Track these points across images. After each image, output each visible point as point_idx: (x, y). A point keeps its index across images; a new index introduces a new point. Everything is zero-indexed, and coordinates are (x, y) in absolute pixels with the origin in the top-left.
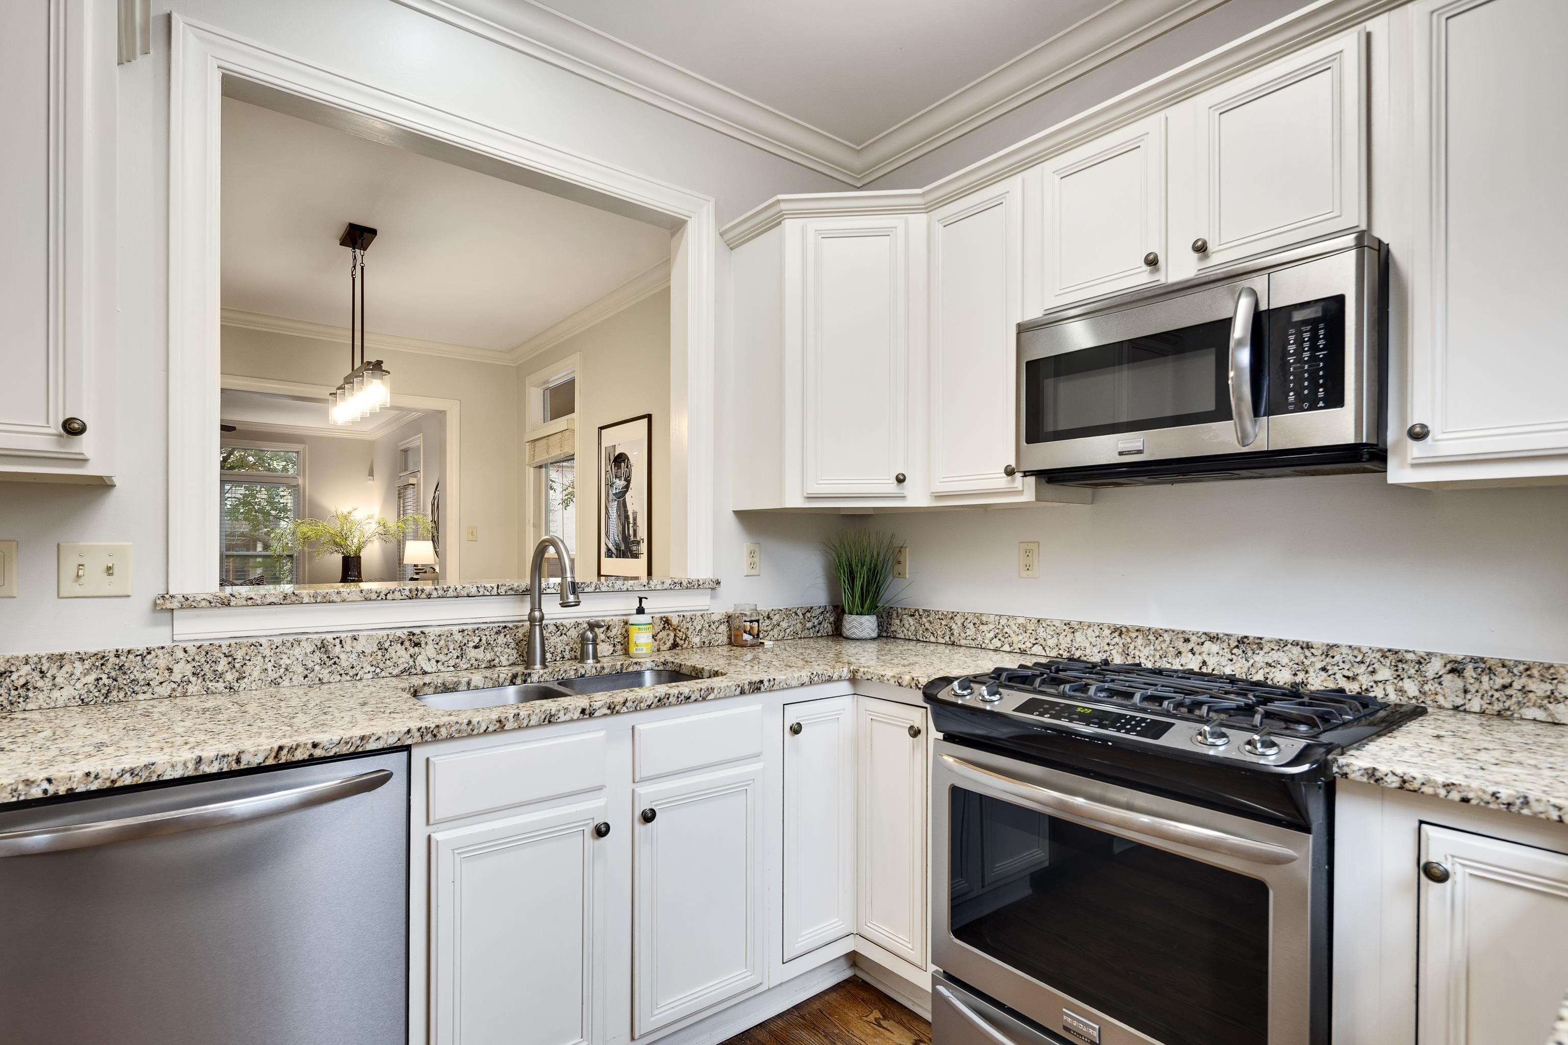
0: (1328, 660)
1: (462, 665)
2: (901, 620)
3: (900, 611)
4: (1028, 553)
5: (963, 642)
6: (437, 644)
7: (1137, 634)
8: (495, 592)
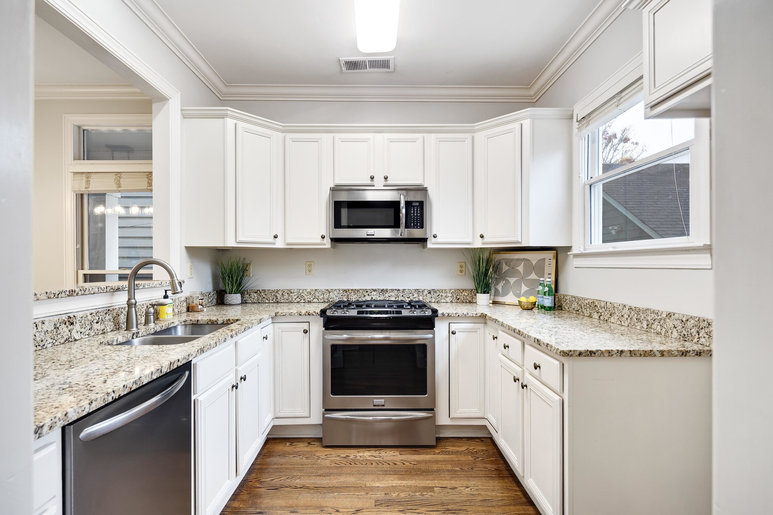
0: (404, 293)
1: (91, 333)
2: (250, 295)
3: (249, 291)
4: (310, 265)
5: (282, 301)
6: (81, 322)
7: (351, 291)
8: (105, 291)
